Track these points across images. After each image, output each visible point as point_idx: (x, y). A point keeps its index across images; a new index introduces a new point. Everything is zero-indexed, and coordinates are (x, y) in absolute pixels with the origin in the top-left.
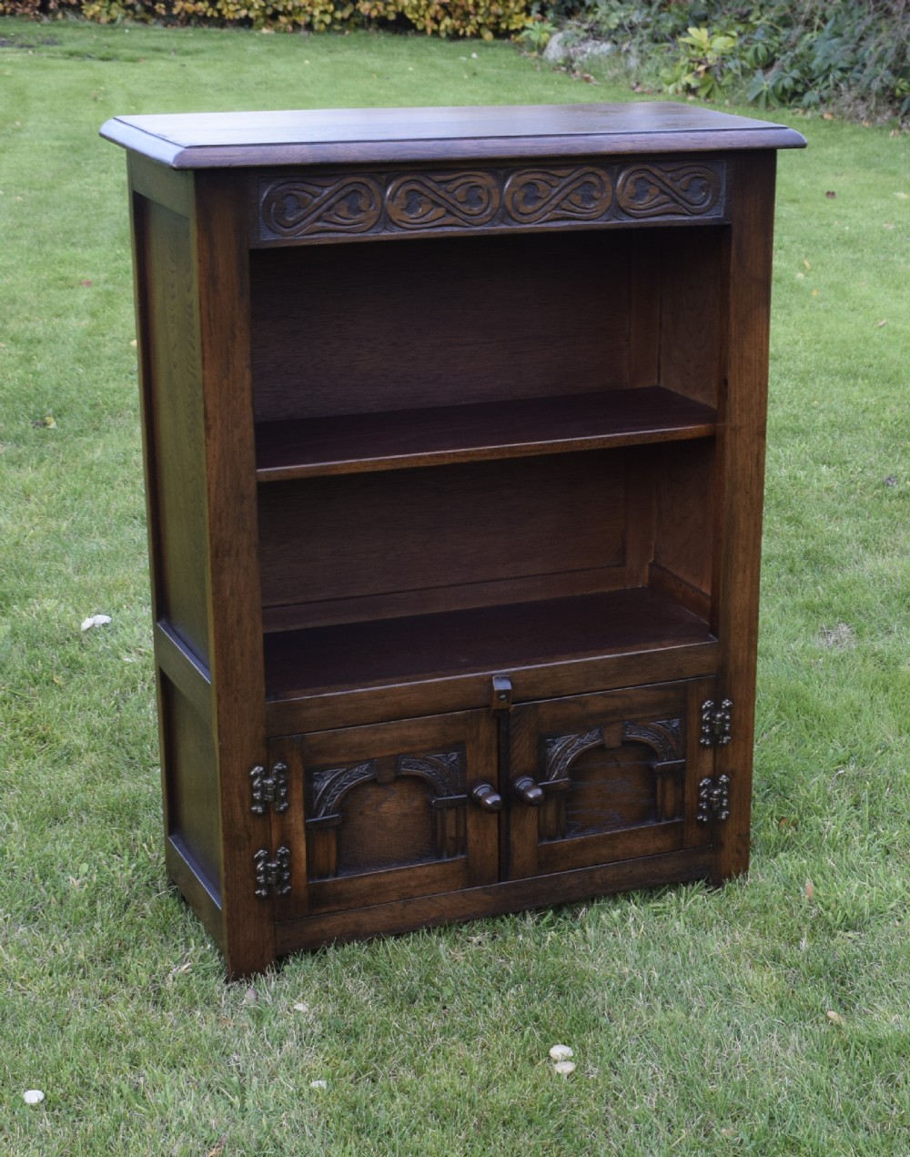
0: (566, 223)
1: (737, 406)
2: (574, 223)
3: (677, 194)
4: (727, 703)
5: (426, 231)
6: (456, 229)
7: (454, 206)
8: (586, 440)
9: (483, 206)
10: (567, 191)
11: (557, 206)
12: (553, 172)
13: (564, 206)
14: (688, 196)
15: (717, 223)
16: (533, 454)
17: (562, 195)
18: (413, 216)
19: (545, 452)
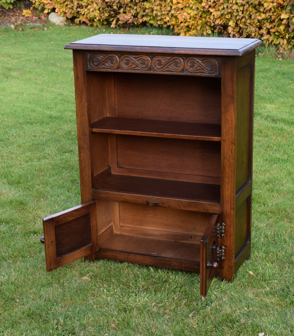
0: (170, 72)
1: (224, 133)
2: (172, 73)
3: (203, 67)
4: (223, 224)
5: (130, 70)
6: (139, 71)
7: (138, 64)
8: (184, 136)
9: (146, 65)
10: (170, 63)
11: (167, 67)
12: (166, 57)
13: (169, 67)
14: (207, 68)
15: (216, 77)
16: (168, 137)
17: (168, 64)
18: (127, 66)
19: (172, 138)
